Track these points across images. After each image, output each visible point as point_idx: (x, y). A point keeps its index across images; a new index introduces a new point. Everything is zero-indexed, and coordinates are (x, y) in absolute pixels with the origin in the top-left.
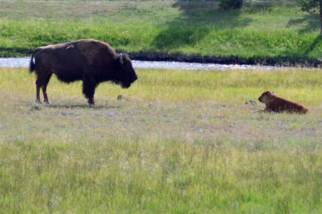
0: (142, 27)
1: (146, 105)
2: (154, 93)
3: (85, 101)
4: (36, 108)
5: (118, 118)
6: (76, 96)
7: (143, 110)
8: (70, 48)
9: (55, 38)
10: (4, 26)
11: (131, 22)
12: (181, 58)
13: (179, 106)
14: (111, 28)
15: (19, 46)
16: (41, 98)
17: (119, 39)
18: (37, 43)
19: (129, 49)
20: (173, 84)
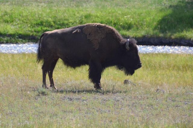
0: (144, 11)
1: (153, 90)
2: (160, 77)
3: (92, 85)
4: (43, 93)
5: (125, 103)
6: (82, 81)
7: (151, 95)
8: (77, 32)
9: (57, 24)
10: (6, 12)
11: (134, 7)
12: (185, 42)
13: (188, 91)
14: (113, 13)
15: (20, 32)
16: (47, 83)
17: (121, 24)
18: (39, 28)
19: (131, 33)
20: (179, 69)
